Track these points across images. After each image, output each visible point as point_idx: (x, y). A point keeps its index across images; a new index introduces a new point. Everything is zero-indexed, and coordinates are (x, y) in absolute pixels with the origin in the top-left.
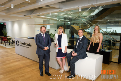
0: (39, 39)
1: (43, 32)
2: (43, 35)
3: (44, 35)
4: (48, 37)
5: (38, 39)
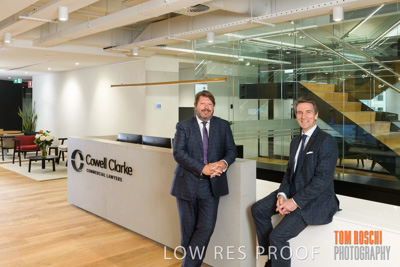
0: (186, 140)
2: (204, 123)
3: (208, 126)
4: (220, 131)
5: (183, 138)
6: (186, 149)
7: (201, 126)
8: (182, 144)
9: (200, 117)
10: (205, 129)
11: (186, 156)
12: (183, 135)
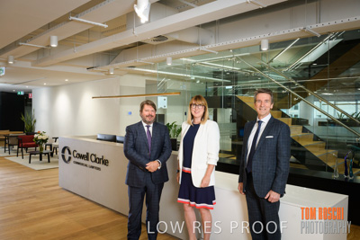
0: (134, 139)
1: (148, 119)
6: (134, 147)
9: (145, 122)
12: (131, 136)
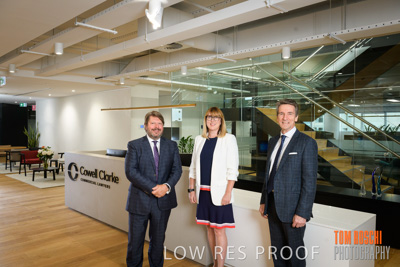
0: (138, 158)
2: (155, 143)
4: (169, 150)
5: (134, 157)
6: (138, 167)
7: (152, 145)
8: (134, 163)
10: (156, 148)
11: (138, 176)
12: (134, 154)
